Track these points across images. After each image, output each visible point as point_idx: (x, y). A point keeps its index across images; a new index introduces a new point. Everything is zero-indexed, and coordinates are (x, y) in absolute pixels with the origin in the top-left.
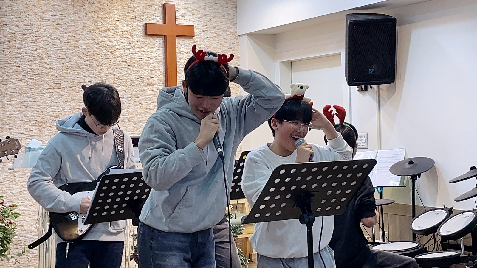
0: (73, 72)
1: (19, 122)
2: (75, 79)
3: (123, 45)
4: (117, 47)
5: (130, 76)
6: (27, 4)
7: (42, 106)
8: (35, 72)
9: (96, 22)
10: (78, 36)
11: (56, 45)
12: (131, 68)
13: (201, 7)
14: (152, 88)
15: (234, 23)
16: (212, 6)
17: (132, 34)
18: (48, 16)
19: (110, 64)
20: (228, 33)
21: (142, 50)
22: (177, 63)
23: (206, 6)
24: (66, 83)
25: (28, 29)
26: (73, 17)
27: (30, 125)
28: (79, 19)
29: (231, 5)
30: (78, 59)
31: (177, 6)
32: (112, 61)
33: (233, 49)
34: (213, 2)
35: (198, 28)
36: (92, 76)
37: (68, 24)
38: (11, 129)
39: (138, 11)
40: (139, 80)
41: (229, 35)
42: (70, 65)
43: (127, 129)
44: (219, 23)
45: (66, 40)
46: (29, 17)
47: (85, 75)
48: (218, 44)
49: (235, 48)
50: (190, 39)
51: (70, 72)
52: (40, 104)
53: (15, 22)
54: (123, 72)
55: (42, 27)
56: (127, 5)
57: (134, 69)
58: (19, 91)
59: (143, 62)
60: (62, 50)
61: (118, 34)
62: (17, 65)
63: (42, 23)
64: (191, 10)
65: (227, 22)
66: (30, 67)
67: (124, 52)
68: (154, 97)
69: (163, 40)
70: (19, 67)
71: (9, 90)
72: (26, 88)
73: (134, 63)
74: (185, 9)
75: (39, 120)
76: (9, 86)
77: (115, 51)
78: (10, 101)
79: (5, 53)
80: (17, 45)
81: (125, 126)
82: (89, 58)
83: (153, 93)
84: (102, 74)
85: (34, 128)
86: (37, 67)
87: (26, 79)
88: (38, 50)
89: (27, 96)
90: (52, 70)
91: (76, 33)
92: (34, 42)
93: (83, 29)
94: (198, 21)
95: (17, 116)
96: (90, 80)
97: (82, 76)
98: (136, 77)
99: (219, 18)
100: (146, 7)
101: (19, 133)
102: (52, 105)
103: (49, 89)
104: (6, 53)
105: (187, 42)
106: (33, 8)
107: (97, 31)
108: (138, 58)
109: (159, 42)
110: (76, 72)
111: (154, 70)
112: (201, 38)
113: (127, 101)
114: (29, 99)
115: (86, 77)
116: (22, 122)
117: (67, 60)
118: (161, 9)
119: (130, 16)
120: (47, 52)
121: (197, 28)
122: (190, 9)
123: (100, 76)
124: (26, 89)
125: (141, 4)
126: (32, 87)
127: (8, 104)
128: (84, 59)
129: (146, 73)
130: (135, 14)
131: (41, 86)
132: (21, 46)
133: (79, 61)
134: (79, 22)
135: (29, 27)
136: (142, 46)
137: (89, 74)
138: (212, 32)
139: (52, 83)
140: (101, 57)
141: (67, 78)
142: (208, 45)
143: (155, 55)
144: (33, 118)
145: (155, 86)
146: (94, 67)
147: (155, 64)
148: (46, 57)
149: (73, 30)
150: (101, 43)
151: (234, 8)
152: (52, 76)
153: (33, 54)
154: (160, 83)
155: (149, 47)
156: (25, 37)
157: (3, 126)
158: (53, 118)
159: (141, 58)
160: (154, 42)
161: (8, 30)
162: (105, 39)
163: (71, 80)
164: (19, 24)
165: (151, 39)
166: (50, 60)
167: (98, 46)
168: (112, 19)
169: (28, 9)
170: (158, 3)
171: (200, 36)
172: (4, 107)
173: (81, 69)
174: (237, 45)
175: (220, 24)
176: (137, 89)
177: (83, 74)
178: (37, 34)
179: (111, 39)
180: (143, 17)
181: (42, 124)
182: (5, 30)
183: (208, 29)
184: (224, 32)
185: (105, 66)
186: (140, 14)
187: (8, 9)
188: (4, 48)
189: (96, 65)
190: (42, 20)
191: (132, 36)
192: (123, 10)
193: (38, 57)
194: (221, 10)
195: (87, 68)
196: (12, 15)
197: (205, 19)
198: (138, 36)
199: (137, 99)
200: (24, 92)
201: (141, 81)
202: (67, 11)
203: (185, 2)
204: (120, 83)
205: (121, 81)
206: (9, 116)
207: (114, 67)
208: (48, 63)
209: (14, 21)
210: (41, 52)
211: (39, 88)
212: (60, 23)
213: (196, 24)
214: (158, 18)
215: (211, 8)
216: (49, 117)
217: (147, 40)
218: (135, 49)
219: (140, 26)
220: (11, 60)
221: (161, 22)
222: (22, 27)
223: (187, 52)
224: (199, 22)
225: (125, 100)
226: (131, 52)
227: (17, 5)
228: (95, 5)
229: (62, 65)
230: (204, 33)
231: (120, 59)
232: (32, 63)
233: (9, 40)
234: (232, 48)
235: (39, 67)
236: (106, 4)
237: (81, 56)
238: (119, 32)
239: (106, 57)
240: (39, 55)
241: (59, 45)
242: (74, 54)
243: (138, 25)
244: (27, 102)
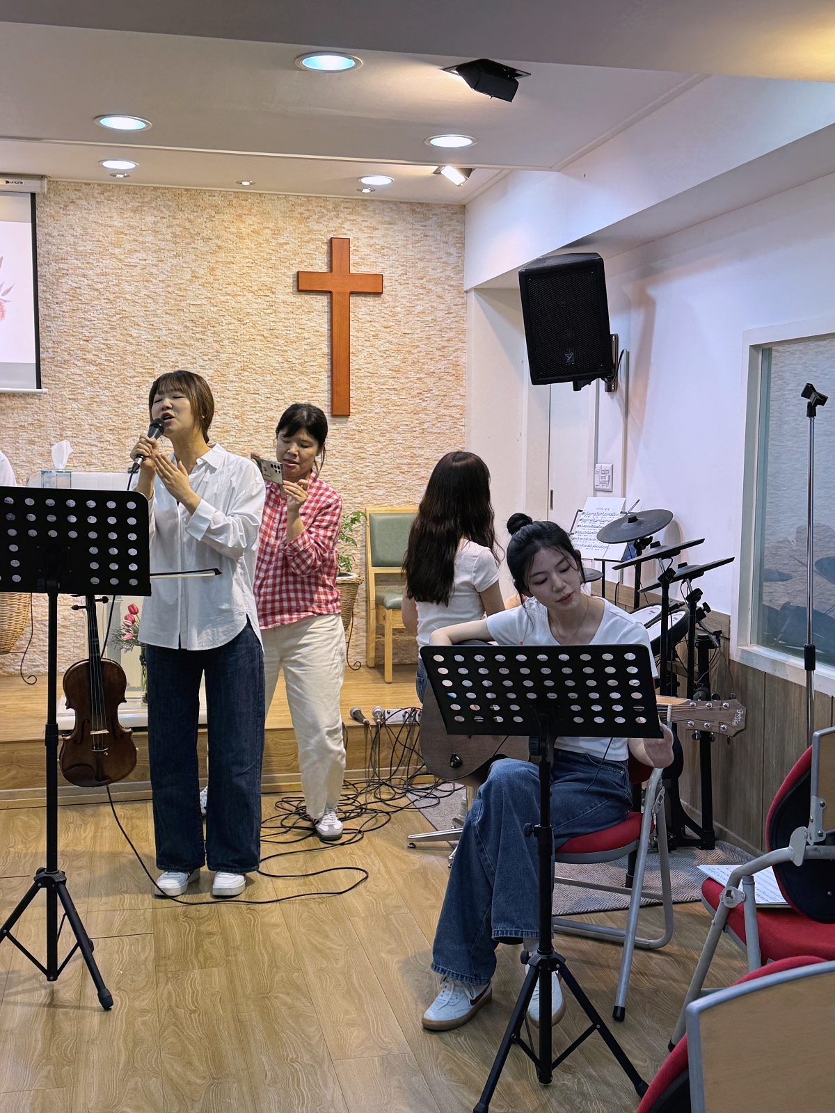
0: (174, 350)
1: (87, 427)
2: (177, 362)
3: (257, 307)
4: (249, 311)
5: (270, 358)
6: (99, 241)
7: (123, 404)
8: (114, 350)
9: (213, 269)
10: (184, 294)
11: (146, 307)
12: (271, 346)
13: (399, 242)
14: (306, 379)
15: (460, 269)
16: (419, 242)
17: (273, 290)
18: (133, 260)
19: (236, 338)
20: (447, 287)
21: (292, 315)
22: (351, 338)
23: (407, 240)
24: (162, 369)
25: (102, 280)
26: (175, 261)
27: (105, 432)
28: (185, 265)
29: (454, 237)
30: (183, 330)
31: (354, 243)
32: (238, 335)
33: (454, 315)
34: (421, 234)
35: (392, 280)
36: (206, 358)
37: (166, 273)
38: (75, 437)
39: (286, 250)
40: (286, 365)
41: (447, 292)
42: (170, 340)
43: (263, 444)
44: (430, 270)
45: (163, 300)
46: (104, 261)
47: (195, 356)
48: (427, 305)
49: (459, 313)
50: (377, 299)
51: (170, 351)
52: (121, 400)
53: (80, 270)
54: (257, 352)
55: (124, 278)
56: (267, 240)
57: (276, 348)
58: (88, 379)
59: (292, 336)
60: (156, 316)
61: (250, 289)
62: (84, 338)
63: (125, 271)
64: (380, 247)
65: (446, 268)
66: (105, 342)
67: (259, 319)
68: (309, 394)
69: (329, 300)
70: (87, 341)
71: (72, 377)
72: (100, 375)
73: (277, 338)
74: (369, 248)
75: (120, 426)
76: (72, 370)
77: (244, 318)
78: (74, 394)
79: (65, 319)
80: (84, 306)
81: (260, 440)
82: (200, 329)
83: (309, 387)
84: (222, 355)
85: (111, 437)
86: (116, 342)
87: (99, 361)
88: (117, 314)
89: (100, 388)
90: (139, 347)
91: (180, 288)
92: (111, 303)
93: (191, 281)
94: (392, 267)
95: (84, 417)
96: (203, 364)
97: (189, 358)
98: (280, 360)
99: (430, 261)
100: (299, 244)
101: (87, 444)
102: (140, 402)
103: (135, 377)
104: (67, 320)
105: (371, 303)
106: (110, 248)
107: (215, 285)
108: (284, 329)
109: (321, 302)
110: (180, 351)
111: (312, 349)
112: (396, 295)
113: (264, 399)
114: (105, 392)
115: (195, 359)
116: (92, 427)
117: (164, 332)
118: (326, 247)
119: (271, 259)
120: (133, 319)
121: (389, 279)
122: (377, 247)
123: (218, 357)
124: (98, 375)
125: (291, 239)
126: (108, 373)
127: (70, 399)
128: (192, 329)
129: (297, 353)
130: (279, 255)
131: (122, 372)
132: (89, 307)
133: (184, 334)
134: (185, 269)
135: (103, 279)
136: (292, 310)
137: (200, 354)
138: (417, 286)
139: (140, 367)
140: (220, 328)
141: (165, 359)
142: (408, 309)
143: (312, 324)
144: (110, 421)
145: (312, 376)
146: (208, 343)
147: (314, 339)
148: (132, 326)
149: (175, 283)
150: (221, 304)
151: (459, 243)
152: (140, 357)
153: (109, 321)
154: (321, 372)
155: (303, 311)
156: (96, 293)
157: (63, 433)
158: (141, 422)
159: (289, 329)
160: (312, 302)
161: (71, 283)
162: (228, 297)
163: (172, 364)
164: (88, 273)
165: (307, 297)
166: (137, 332)
167: (216, 309)
168: (241, 265)
169: (101, 250)
170: (320, 237)
171: (394, 293)
172: (64, 403)
173: (187, 345)
174: (463, 308)
175: (431, 272)
176: (281, 380)
177: (191, 354)
178: (117, 289)
179: (239, 297)
180: (294, 262)
181: (124, 431)
182: (66, 283)
183: (410, 280)
184: (439, 286)
185: (227, 341)
186: (289, 256)
187: (70, 250)
188: (63, 312)
189: (212, 339)
190: (123, 267)
191: (273, 293)
192: (260, 249)
193: (117, 326)
194: (435, 248)
195: (198, 344)
196: (76, 259)
197: (405, 263)
198: (285, 291)
199: (281, 397)
200: (95, 381)
201: (289, 368)
202: (166, 252)
203: (369, 235)
204: (252, 370)
205: (253, 366)
206: (72, 417)
207: (242, 343)
208: (134, 335)
209: (79, 268)
210: (123, 317)
211: (119, 375)
212: (154, 270)
213: (388, 272)
214: (320, 263)
215: (416, 245)
216: (135, 421)
217: (300, 300)
218: (279, 314)
219: (288, 277)
220: (75, 330)
221: (325, 269)
222: (92, 278)
223: (369, 319)
224: (394, 270)
225: (260, 397)
226: (272, 319)
227: (85, 244)
228: (213, 241)
229: (157, 339)
230: (402, 287)
231: (253, 330)
232: (109, 335)
233: (71, 298)
234: (452, 313)
235: (119, 342)
236: (230, 240)
237: (188, 324)
238: (251, 287)
239: (230, 327)
240: (119, 322)
241: (152, 307)
242: (176, 321)
243: (284, 274)
244: (100, 397)
